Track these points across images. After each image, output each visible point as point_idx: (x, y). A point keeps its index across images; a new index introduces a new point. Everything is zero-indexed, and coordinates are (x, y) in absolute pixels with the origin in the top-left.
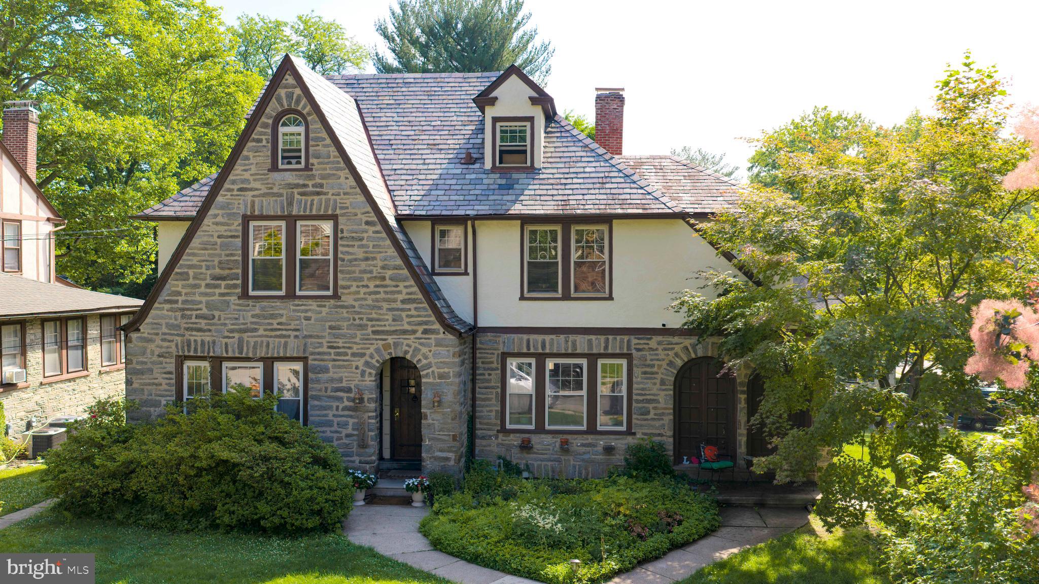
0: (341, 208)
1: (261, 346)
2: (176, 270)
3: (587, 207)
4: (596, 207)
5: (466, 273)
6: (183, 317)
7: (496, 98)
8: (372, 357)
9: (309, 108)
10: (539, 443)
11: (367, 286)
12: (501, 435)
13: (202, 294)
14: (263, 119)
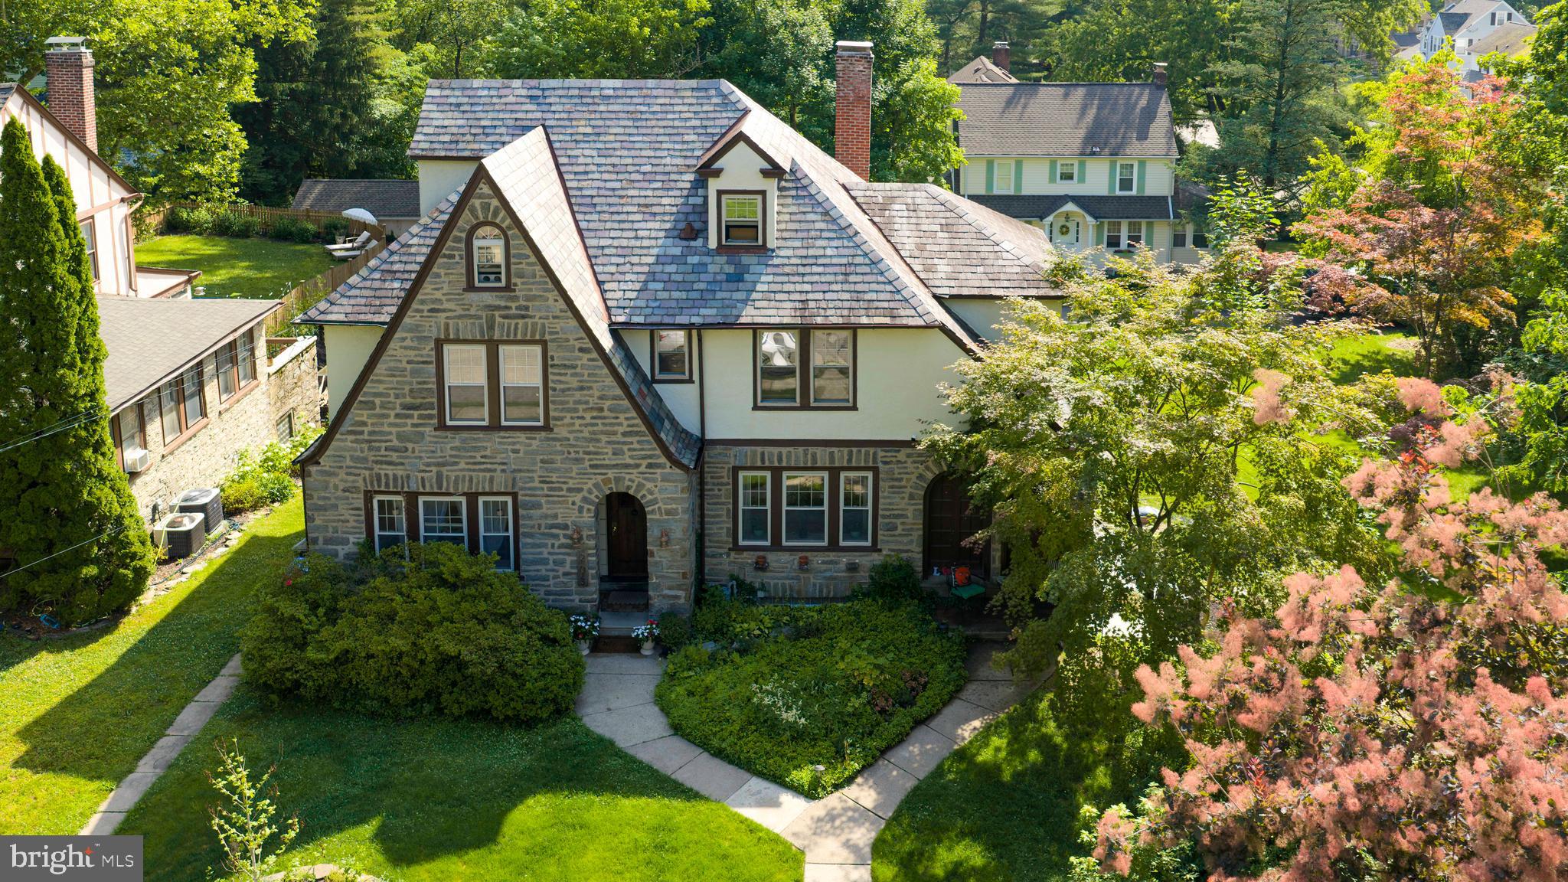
0: (551, 333)
1: (464, 481)
2: (360, 399)
3: (829, 312)
4: (839, 312)
5: (691, 381)
6: (370, 449)
7: (721, 169)
8: (590, 492)
9: (508, 221)
10: (776, 561)
11: (583, 418)
12: (733, 554)
13: (391, 425)
14: (455, 233)
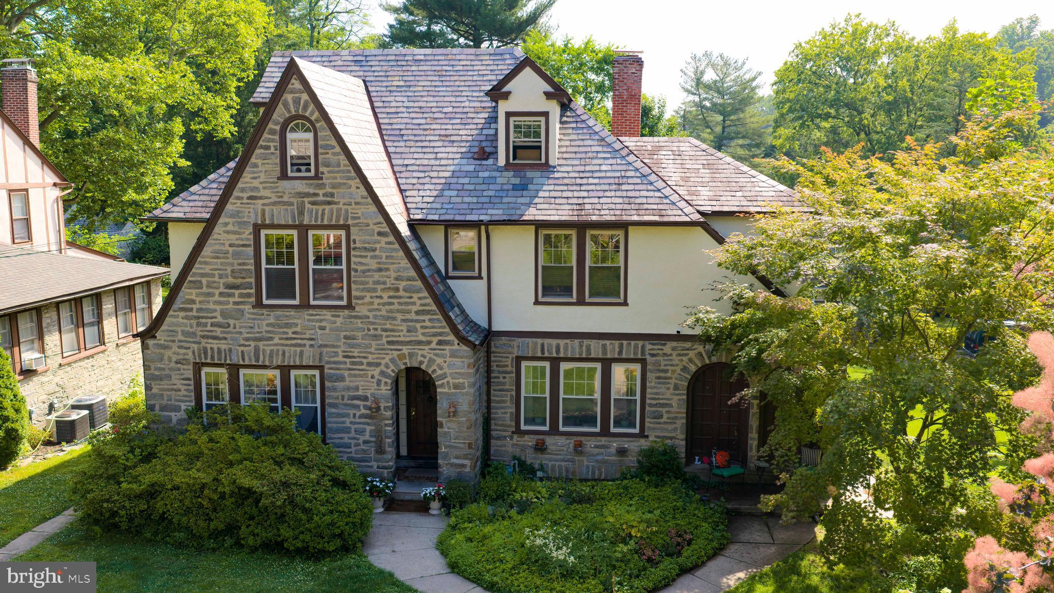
0: (353, 218)
1: (277, 354)
2: (189, 278)
3: (603, 212)
4: (612, 212)
5: (480, 277)
6: (198, 324)
7: (510, 93)
8: (387, 366)
9: (317, 115)
10: (554, 444)
11: (381, 297)
12: (515, 436)
13: (216, 303)
14: (271, 126)
